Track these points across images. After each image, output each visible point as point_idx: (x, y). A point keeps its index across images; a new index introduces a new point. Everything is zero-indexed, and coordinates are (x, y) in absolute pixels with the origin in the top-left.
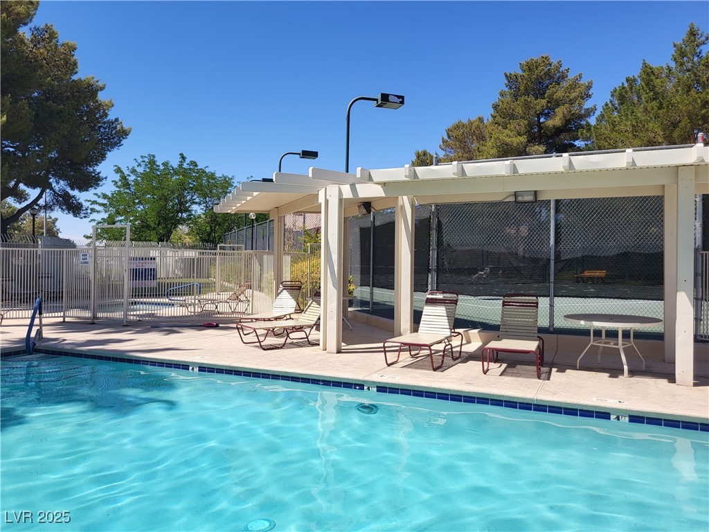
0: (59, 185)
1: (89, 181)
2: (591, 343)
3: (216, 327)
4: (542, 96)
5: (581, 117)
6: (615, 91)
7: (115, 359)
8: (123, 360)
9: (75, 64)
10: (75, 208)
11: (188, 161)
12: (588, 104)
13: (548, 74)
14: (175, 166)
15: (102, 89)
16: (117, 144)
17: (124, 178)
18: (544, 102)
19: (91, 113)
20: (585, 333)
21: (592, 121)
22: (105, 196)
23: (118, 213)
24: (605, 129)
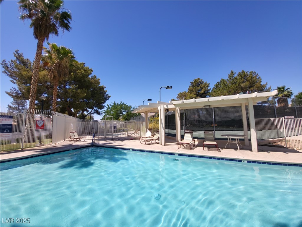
0: (95, 108)
1: (102, 107)
2: (229, 142)
3: (133, 139)
4: (199, 86)
5: (208, 91)
6: (215, 85)
7: (112, 148)
8: (114, 148)
9: (100, 83)
10: (99, 113)
11: (122, 103)
12: (209, 88)
13: (200, 82)
14: (120, 104)
15: (105, 88)
16: (108, 99)
17: (109, 107)
18: (199, 88)
19: (103, 93)
20: (227, 139)
21: (210, 91)
22: (105, 111)
23: (107, 114)
24: (214, 93)
